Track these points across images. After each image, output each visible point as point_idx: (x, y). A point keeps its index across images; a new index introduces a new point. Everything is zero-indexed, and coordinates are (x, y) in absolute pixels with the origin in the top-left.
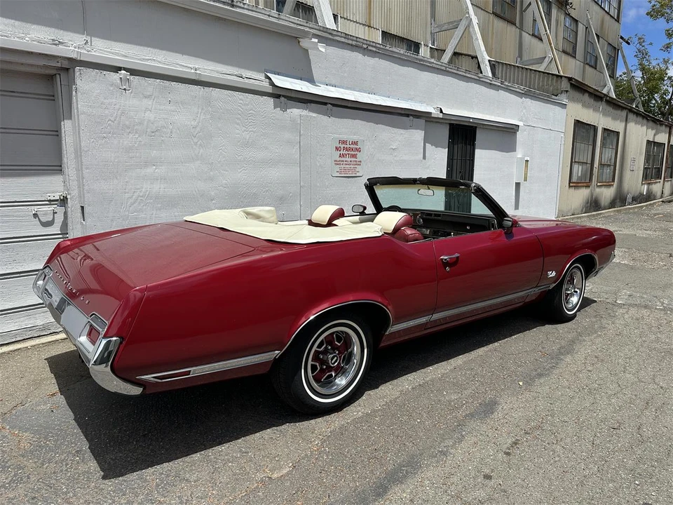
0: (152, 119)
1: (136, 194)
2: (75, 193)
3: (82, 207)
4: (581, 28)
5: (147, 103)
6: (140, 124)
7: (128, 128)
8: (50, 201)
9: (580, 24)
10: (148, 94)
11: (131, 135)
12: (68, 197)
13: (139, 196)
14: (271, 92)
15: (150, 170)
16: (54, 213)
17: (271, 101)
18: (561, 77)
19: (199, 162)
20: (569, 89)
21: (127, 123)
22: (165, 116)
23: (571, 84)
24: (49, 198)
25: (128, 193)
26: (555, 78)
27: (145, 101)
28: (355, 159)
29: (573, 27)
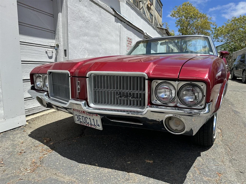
0: (87, 16)
1: (82, 47)
2: (62, 43)
3: (65, 50)
4: (153, 18)
5: (85, 8)
6: (84, 17)
7: (81, 18)
8: (51, 46)
9: (153, 17)
10: (86, 5)
11: (81, 21)
12: (59, 45)
13: (83, 48)
14: (114, 14)
15: (86, 38)
16: (53, 52)
17: (114, 18)
18: (163, 29)
19: (97, 38)
20: (166, 33)
21: (80, 16)
22: (90, 16)
23: (166, 32)
24: (51, 45)
25: (80, 46)
26: (161, 29)
27: (85, 7)
28: (130, 46)
29: (151, 17)
